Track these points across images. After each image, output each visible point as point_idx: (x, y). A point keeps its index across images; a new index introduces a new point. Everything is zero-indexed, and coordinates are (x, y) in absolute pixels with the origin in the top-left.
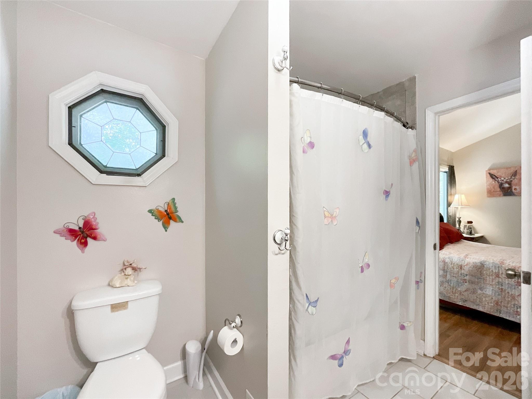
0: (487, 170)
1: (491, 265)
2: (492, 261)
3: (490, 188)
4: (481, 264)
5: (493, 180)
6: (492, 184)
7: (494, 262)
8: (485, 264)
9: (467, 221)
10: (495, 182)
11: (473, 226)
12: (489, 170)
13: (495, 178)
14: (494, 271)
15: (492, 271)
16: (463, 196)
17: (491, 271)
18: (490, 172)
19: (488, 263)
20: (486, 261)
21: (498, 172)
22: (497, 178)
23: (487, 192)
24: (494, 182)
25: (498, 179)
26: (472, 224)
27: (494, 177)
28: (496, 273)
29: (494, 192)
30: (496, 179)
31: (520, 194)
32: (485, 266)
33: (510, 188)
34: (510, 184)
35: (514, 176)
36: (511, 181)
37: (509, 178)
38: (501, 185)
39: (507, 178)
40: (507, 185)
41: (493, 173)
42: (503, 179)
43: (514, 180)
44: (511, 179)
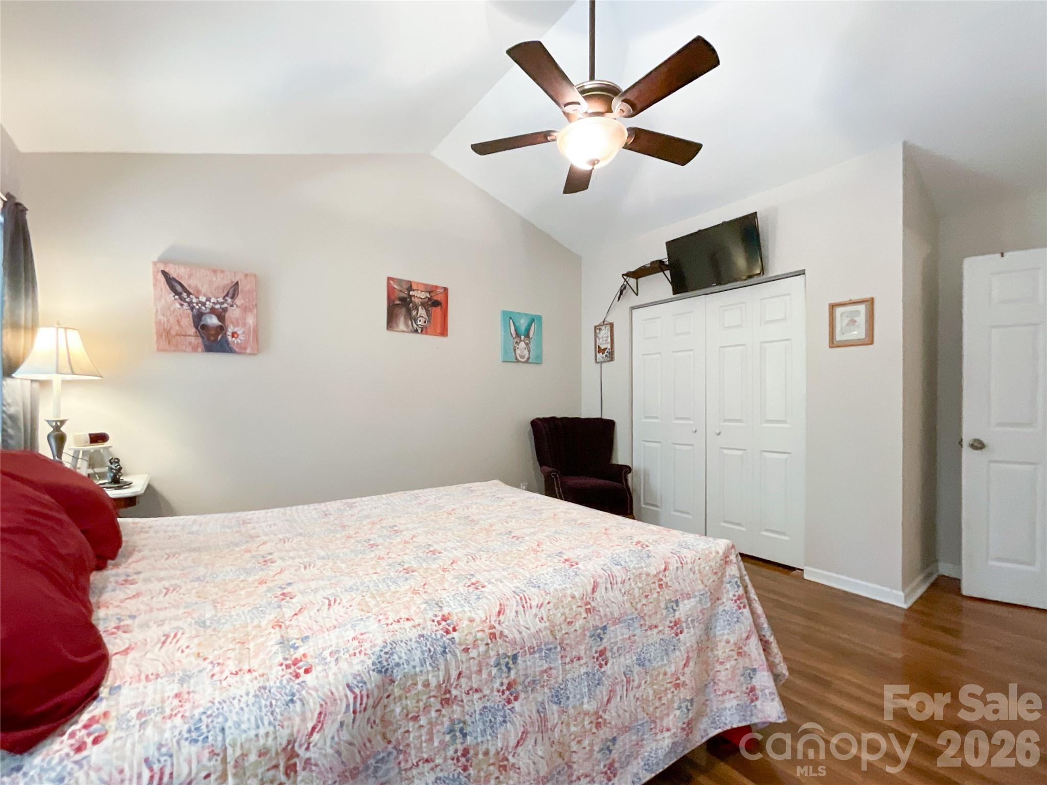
0: (155, 260)
1: (417, 655)
2: (414, 634)
3: (168, 321)
4: (380, 672)
5: (177, 297)
6: (172, 309)
7: (423, 636)
8: (398, 665)
9: (90, 435)
10: (182, 305)
11: (110, 449)
12: (163, 260)
13: (181, 294)
14: (433, 683)
15: (427, 685)
16: (74, 338)
17: (420, 687)
18: (167, 270)
19: (401, 650)
21: (190, 276)
22: (189, 294)
23: (157, 332)
24: (178, 306)
25: (191, 296)
26: (106, 444)
27: (179, 288)
28: (439, 686)
29: (177, 335)
30: (185, 295)
31: (245, 349)
32: (398, 674)
33: (221, 329)
34: (221, 318)
35: (232, 298)
36: (225, 310)
37: (221, 300)
38: (198, 318)
39: (213, 300)
40: (213, 321)
41: (173, 273)
42: (203, 299)
43: (230, 310)
44: (225, 305)
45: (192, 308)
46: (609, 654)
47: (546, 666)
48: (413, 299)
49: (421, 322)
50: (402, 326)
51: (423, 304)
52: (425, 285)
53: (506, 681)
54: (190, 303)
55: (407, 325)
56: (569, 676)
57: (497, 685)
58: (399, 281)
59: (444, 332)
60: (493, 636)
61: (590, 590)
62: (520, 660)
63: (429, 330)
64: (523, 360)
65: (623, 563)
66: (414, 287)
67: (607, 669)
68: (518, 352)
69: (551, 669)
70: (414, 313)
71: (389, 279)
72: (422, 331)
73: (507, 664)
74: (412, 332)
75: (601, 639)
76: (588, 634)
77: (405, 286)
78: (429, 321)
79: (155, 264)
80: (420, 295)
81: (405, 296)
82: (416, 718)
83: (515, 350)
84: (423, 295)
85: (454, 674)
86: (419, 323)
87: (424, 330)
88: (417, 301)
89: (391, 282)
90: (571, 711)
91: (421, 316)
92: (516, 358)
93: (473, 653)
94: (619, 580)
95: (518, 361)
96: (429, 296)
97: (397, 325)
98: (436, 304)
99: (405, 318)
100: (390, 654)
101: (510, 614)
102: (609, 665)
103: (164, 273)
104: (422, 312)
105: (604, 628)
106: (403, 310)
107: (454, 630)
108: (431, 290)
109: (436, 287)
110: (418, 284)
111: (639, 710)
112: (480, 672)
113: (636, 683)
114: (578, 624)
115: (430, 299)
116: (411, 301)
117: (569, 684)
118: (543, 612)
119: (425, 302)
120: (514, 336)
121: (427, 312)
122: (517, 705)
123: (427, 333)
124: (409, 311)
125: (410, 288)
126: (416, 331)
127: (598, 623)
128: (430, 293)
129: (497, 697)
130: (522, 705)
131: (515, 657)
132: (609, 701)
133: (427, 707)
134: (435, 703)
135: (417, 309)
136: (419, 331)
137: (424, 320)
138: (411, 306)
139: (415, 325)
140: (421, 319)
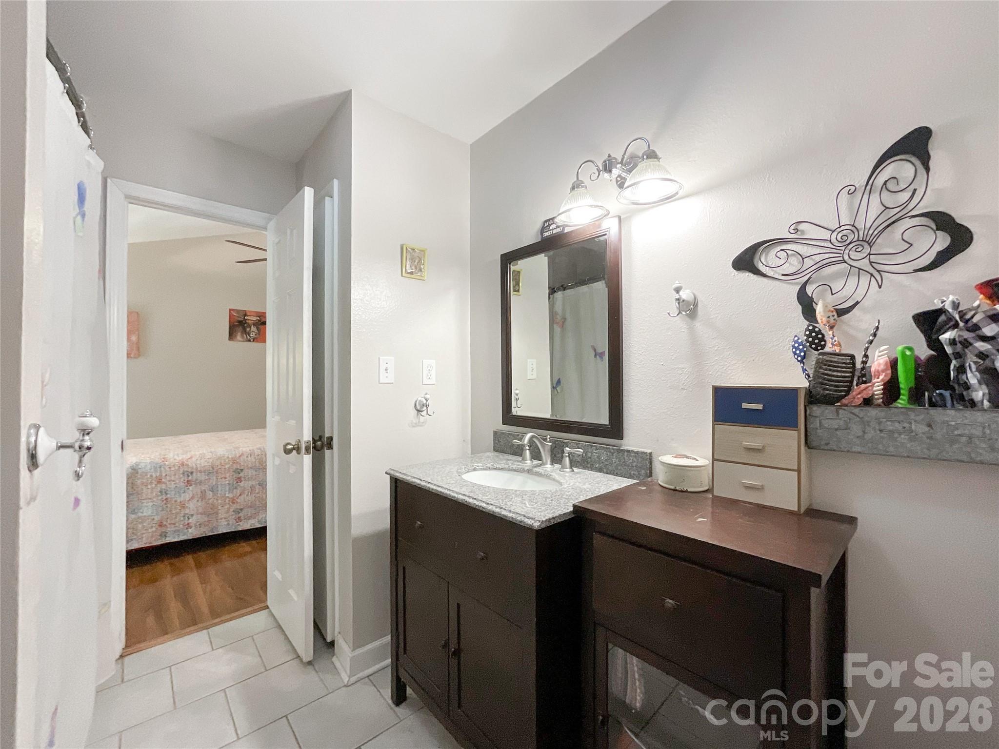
1: (149, 467)
2: (148, 461)
4: (132, 469)
7: (153, 462)
8: (140, 468)
14: (154, 476)
15: (151, 476)
17: (149, 476)
19: (143, 465)
20: (141, 462)
28: (156, 477)
32: (140, 471)
46: (242, 479)
47: (207, 478)
48: (247, 321)
49: (253, 335)
50: (239, 337)
51: (254, 324)
52: (257, 312)
53: (186, 480)
55: (243, 337)
56: (219, 483)
57: (182, 480)
58: (238, 311)
60: (183, 465)
61: (238, 456)
62: (194, 474)
63: (255, 340)
65: (262, 449)
66: (248, 314)
67: (242, 484)
69: (210, 479)
70: (248, 329)
71: (230, 310)
72: (253, 341)
73: (188, 474)
74: (246, 341)
75: (239, 473)
76: (232, 470)
77: (242, 314)
78: (259, 334)
80: (252, 319)
81: (242, 319)
82: (146, 486)
84: (255, 319)
85: (164, 475)
86: (252, 336)
88: (250, 322)
89: (232, 312)
90: (219, 495)
91: (253, 332)
93: (173, 469)
94: (256, 454)
96: (259, 319)
97: (235, 337)
99: (242, 333)
100: (137, 465)
101: (194, 459)
102: (242, 483)
104: (253, 329)
105: (242, 470)
106: (240, 328)
107: (167, 461)
108: (260, 315)
110: (251, 312)
111: (257, 501)
112: (175, 475)
113: (257, 491)
114: (227, 466)
115: (259, 321)
116: (246, 323)
117: (219, 487)
118: (211, 461)
119: (256, 323)
121: (258, 329)
122: (191, 488)
123: (257, 342)
124: (244, 329)
125: (246, 315)
126: (250, 341)
127: (238, 467)
128: (259, 317)
129: (182, 484)
130: (193, 488)
131: (192, 473)
132: (240, 495)
133: (151, 483)
134: (155, 482)
135: (250, 327)
136: (252, 341)
137: (255, 333)
138: (246, 325)
139: (248, 337)
140: (253, 333)
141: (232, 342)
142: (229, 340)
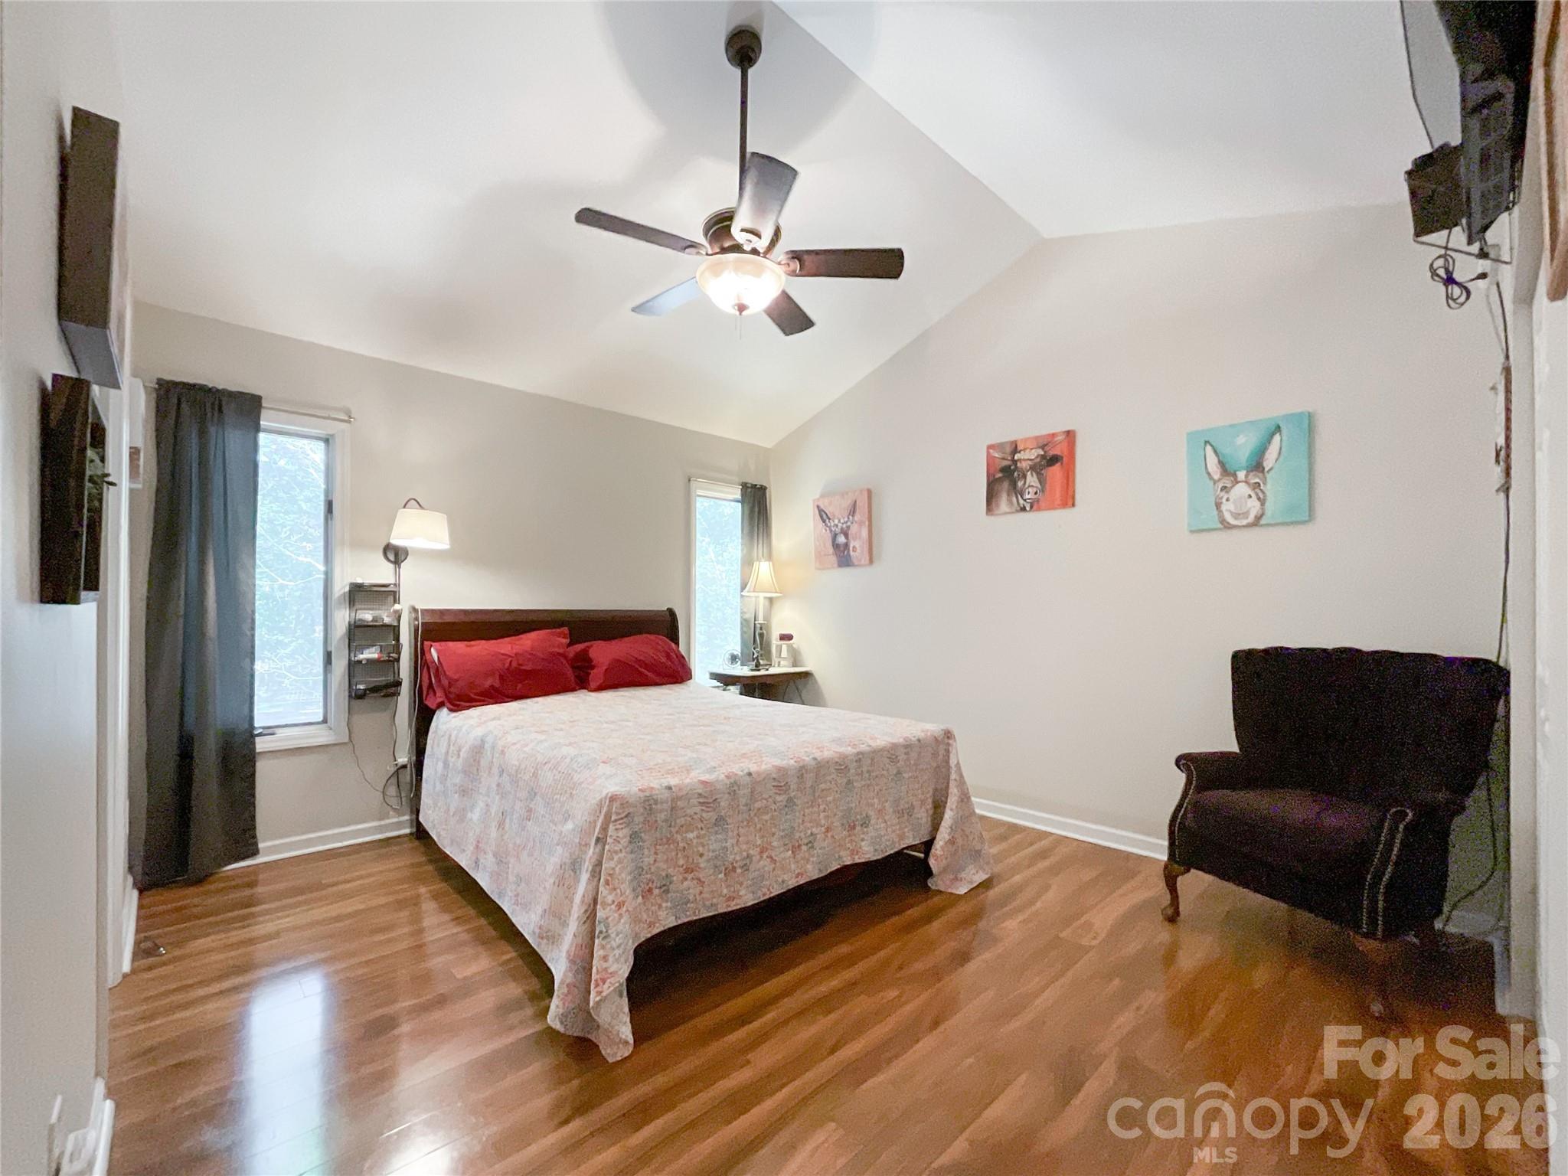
0: (814, 498)
3: (819, 546)
5: (824, 524)
9: (780, 634)
10: (826, 530)
12: (819, 497)
13: (826, 520)
18: (820, 504)
21: (830, 504)
22: (829, 519)
23: (814, 555)
24: (824, 532)
25: (830, 521)
26: (790, 642)
27: (825, 516)
29: (824, 556)
31: (860, 560)
33: (846, 545)
34: (846, 535)
35: (853, 516)
36: (848, 527)
37: (846, 519)
38: (835, 536)
39: (842, 521)
40: (841, 539)
41: (822, 507)
42: (836, 521)
43: (851, 527)
44: (849, 524)
45: (831, 531)
48: (1019, 465)
49: (1030, 495)
50: (1003, 504)
51: (1032, 468)
54: (830, 527)
55: (1010, 502)
58: (1002, 446)
59: (1068, 500)
63: (1042, 504)
64: (1245, 522)
68: (1226, 507)
70: (1020, 484)
72: (1031, 507)
74: (1017, 511)
77: (1008, 450)
78: (1043, 491)
79: (814, 501)
80: (1028, 456)
81: (1009, 463)
83: (1218, 506)
84: (1034, 454)
86: (1027, 496)
87: (1034, 505)
88: (1024, 465)
89: (991, 451)
91: (1029, 486)
92: (1223, 521)
95: (1228, 527)
96: (1042, 453)
97: (998, 505)
98: (1053, 460)
99: (1009, 495)
103: (818, 507)
104: (1032, 479)
106: (1006, 484)
108: (1045, 443)
109: (1053, 435)
110: (1026, 440)
115: (1043, 457)
116: (1016, 469)
119: (1035, 465)
120: (1216, 477)
121: (1039, 475)
123: (1039, 509)
124: (1014, 484)
126: (1023, 509)
128: (1043, 447)
135: (1025, 477)
136: (1028, 509)
137: (1035, 490)
138: (1016, 474)
139: (1021, 502)
140: (1030, 490)
141: (992, 518)
142: (987, 514)
